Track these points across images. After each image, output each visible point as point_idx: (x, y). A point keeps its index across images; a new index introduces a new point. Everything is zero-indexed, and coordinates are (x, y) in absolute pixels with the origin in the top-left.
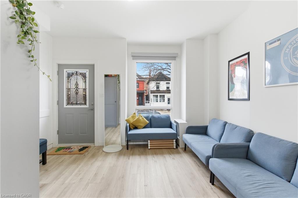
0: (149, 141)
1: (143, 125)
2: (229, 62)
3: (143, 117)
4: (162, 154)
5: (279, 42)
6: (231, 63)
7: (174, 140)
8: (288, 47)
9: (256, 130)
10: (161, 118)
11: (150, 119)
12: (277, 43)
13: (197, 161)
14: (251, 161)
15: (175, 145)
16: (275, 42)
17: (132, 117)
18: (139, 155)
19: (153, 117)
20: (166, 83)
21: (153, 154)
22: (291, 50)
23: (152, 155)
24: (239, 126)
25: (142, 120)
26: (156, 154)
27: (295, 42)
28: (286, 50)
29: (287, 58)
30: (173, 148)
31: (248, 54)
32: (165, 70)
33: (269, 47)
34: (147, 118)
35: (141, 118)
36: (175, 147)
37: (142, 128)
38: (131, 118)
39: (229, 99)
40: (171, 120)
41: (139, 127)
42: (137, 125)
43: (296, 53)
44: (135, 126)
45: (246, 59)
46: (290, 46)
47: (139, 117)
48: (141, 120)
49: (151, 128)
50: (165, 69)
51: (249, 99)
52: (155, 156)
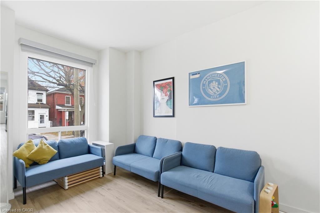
0: (66, 178)
1: (49, 157)
2: (154, 82)
3: (48, 145)
4: (90, 189)
5: (199, 75)
6: (156, 83)
7: (101, 168)
8: (205, 80)
9: (184, 141)
10: (75, 143)
11: (58, 146)
12: (198, 76)
13: (134, 183)
14: (185, 166)
15: (101, 173)
16: (196, 74)
17: (26, 147)
18: (56, 203)
19: (62, 143)
20: (37, 93)
21: (78, 194)
22: (207, 82)
23: (78, 196)
24: (169, 140)
25: (47, 149)
26: (82, 192)
27: (209, 78)
28: (203, 82)
29: (204, 88)
30: (99, 177)
31: (173, 78)
32: (35, 75)
33: (192, 77)
34: (53, 145)
35: (44, 147)
36: (101, 176)
37: (48, 162)
38: (25, 149)
39: (154, 116)
40: (89, 143)
41: (41, 161)
42: (37, 158)
43: (210, 85)
44: (34, 161)
45: (170, 82)
46: (206, 80)
47: (42, 146)
48: (45, 149)
49: (60, 159)
50: (38, 73)
51: (173, 116)
52: (82, 195)
